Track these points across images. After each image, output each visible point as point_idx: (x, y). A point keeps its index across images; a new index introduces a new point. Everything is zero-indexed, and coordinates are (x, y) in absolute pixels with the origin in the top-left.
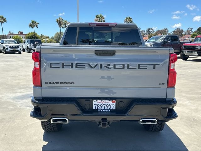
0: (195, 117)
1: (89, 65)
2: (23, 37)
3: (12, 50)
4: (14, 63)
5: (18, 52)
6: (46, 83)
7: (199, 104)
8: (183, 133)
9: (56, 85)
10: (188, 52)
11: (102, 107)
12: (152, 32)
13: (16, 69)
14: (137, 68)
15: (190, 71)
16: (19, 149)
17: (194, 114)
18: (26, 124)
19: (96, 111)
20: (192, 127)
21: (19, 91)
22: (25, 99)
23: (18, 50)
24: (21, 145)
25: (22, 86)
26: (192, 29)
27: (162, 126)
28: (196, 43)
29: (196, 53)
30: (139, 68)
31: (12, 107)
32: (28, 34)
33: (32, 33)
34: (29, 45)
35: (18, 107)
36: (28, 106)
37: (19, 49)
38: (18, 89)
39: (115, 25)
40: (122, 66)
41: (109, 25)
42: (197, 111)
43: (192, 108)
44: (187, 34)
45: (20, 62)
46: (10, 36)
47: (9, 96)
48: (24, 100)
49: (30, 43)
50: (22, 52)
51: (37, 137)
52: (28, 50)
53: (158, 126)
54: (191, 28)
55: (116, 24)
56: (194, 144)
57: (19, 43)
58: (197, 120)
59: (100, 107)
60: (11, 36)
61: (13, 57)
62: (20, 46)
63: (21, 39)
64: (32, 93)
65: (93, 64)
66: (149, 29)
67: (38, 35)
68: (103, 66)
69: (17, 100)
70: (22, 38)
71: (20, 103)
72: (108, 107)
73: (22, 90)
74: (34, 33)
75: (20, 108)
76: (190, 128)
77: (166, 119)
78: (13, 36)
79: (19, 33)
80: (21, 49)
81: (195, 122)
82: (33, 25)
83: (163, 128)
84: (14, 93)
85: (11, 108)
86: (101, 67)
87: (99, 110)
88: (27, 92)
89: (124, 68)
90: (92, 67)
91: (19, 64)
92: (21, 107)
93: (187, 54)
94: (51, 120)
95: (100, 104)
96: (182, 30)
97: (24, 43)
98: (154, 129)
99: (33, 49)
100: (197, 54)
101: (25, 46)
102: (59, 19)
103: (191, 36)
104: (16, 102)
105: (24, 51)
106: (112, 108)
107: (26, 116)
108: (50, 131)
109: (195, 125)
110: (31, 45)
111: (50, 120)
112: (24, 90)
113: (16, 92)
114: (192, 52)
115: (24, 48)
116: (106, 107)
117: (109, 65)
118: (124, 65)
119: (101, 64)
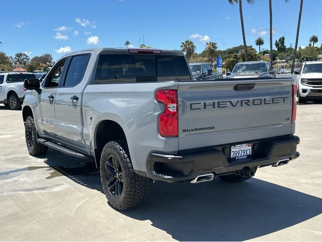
1: (230, 102)
6: (184, 131)
9: (195, 132)
11: (239, 154)
12: (25, 60)
14: (271, 102)
19: (234, 159)
30: (273, 103)
40: (259, 101)
59: (238, 154)
65: (234, 101)
66: (19, 55)
72: (244, 153)
87: (237, 158)
89: (261, 104)
94: (196, 179)
95: (237, 150)
106: (248, 153)
116: (243, 154)
117: (249, 101)
118: (261, 100)
119: (242, 101)
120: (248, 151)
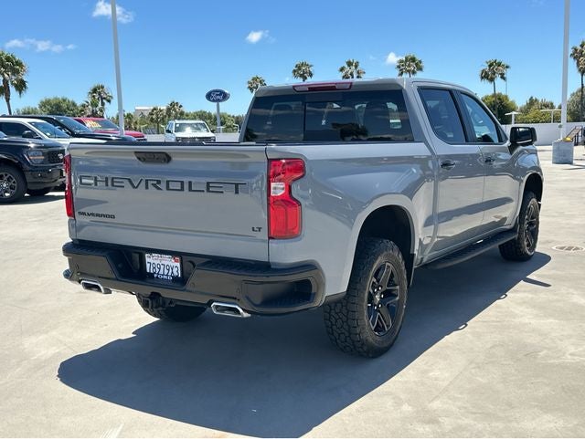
11: (160, 269)
14: (205, 189)
19: (151, 275)
39: (349, 85)
41: (335, 86)
59: (158, 270)
68: (150, 183)
72: (168, 270)
77: (255, 308)
82: (492, 72)
86: (147, 188)
87: (155, 275)
89: (182, 189)
90: (134, 187)
95: (156, 262)
102: (579, 48)
106: (176, 274)
116: (166, 272)
117: (159, 182)
118: (182, 183)
119: (147, 181)
120: (175, 270)
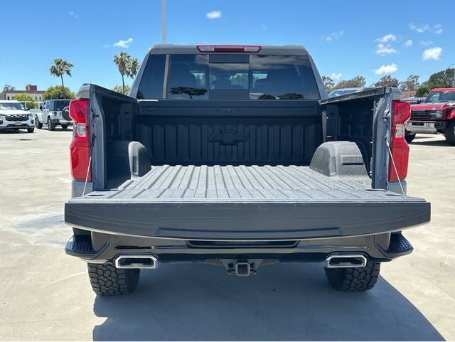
0: (445, 259)
2: (36, 98)
3: (14, 125)
4: (19, 152)
5: (26, 130)
7: (448, 232)
8: (419, 293)
10: (413, 124)
13: (24, 164)
15: (420, 165)
16: (37, 333)
17: (441, 253)
18: (53, 280)
20: (438, 282)
21: (32, 209)
22: (46, 226)
23: (26, 125)
24: (43, 325)
25: (37, 201)
26: (417, 77)
27: (372, 277)
28: (430, 103)
29: (432, 125)
31: (18, 245)
32: (50, 92)
33: (57, 88)
34: (51, 114)
35: (32, 243)
36: (56, 242)
37: (28, 122)
38: (29, 206)
39: (257, 49)
41: (243, 49)
42: (445, 246)
43: (435, 240)
44: (406, 89)
45: (32, 151)
46: (7, 95)
47: (9, 222)
48: (46, 230)
49: (55, 109)
50: (36, 130)
51: (78, 308)
52: (50, 124)
53: (364, 278)
54: (415, 77)
55: (260, 47)
56: (450, 318)
57: (28, 109)
58: (450, 265)
60: (10, 95)
61: (16, 140)
62: (31, 115)
63: (32, 100)
64: (63, 213)
67: (71, 92)
69: (28, 229)
70: (34, 99)
71: (36, 235)
73: (39, 209)
74: (63, 89)
75: (37, 247)
76: (436, 282)
77: (387, 254)
78: (14, 95)
79: (27, 88)
80: (32, 122)
81: (445, 270)
82: (59, 69)
83: (375, 282)
84: (20, 214)
85: (15, 245)
88: (52, 212)
91: (29, 154)
92: (38, 244)
93: (412, 130)
94: (117, 261)
96: (396, 81)
97: (41, 108)
98: (353, 284)
99: (61, 121)
100: (435, 130)
101: (41, 116)
102: (120, 57)
103: (415, 92)
104: (25, 234)
105: (40, 126)
107: (52, 264)
108: (111, 292)
109: (445, 276)
110: (55, 113)
111: (112, 261)
112: (44, 209)
113: (26, 213)
114: (422, 124)
115: (41, 120)
